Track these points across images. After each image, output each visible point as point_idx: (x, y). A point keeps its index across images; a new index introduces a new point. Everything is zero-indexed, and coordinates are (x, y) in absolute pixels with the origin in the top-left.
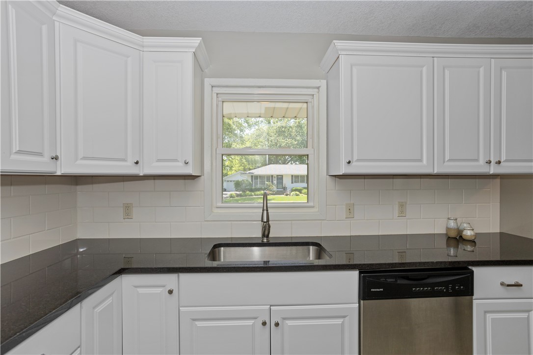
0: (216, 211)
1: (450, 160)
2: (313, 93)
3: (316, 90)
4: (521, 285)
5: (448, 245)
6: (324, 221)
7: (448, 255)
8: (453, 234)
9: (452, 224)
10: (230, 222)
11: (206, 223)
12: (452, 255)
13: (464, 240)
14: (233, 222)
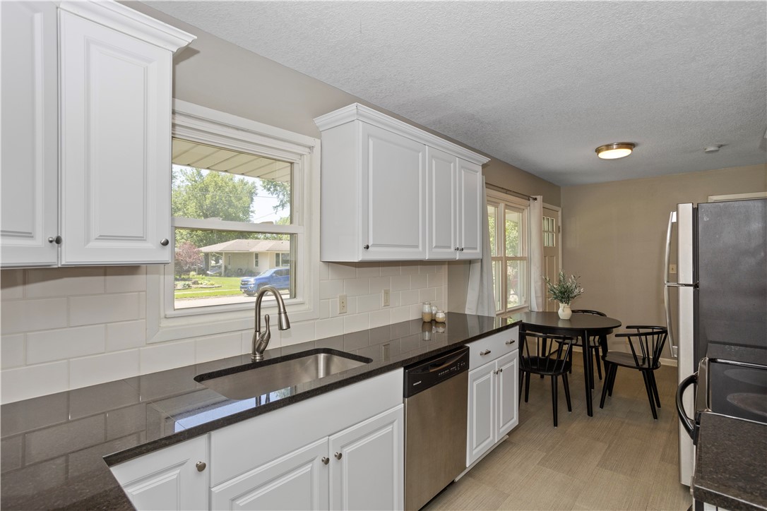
0: (165, 323)
1: (436, 247)
2: (301, 152)
3: (307, 150)
4: (490, 352)
5: (424, 331)
6: (317, 320)
7: (423, 340)
8: (427, 319)
9: (427, 309)
10: (193, 340)
11: (150, 347)
12: (427, 339)
13: (437, 322)
14: (198, 339)
